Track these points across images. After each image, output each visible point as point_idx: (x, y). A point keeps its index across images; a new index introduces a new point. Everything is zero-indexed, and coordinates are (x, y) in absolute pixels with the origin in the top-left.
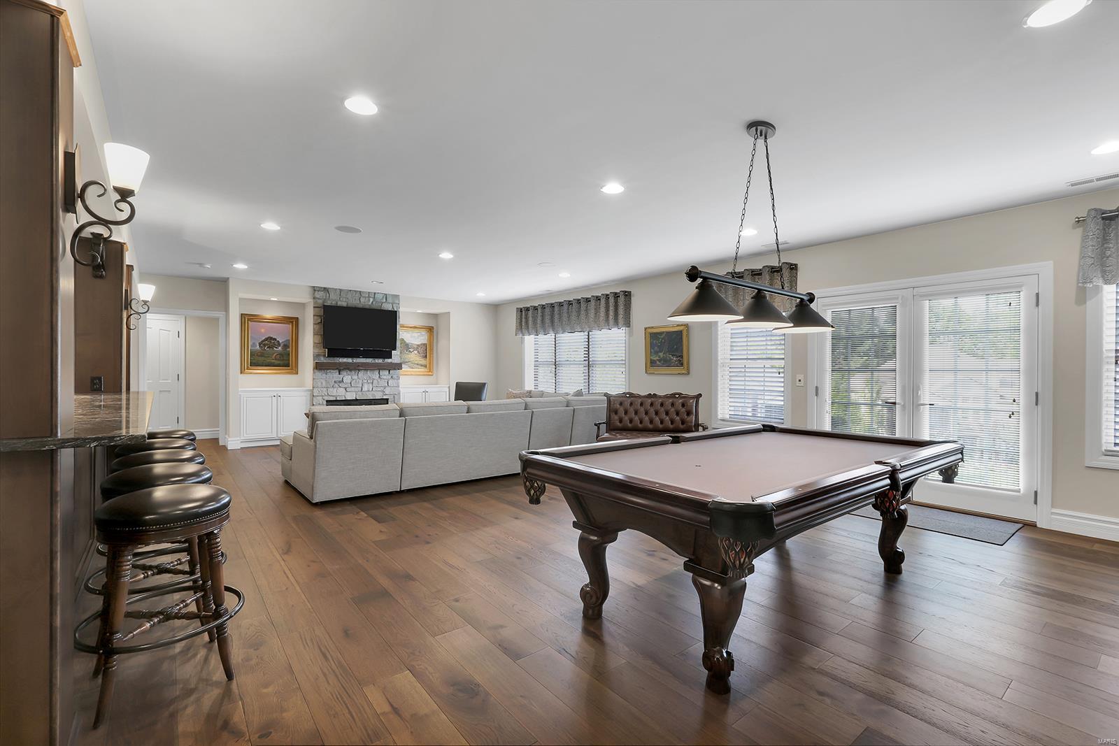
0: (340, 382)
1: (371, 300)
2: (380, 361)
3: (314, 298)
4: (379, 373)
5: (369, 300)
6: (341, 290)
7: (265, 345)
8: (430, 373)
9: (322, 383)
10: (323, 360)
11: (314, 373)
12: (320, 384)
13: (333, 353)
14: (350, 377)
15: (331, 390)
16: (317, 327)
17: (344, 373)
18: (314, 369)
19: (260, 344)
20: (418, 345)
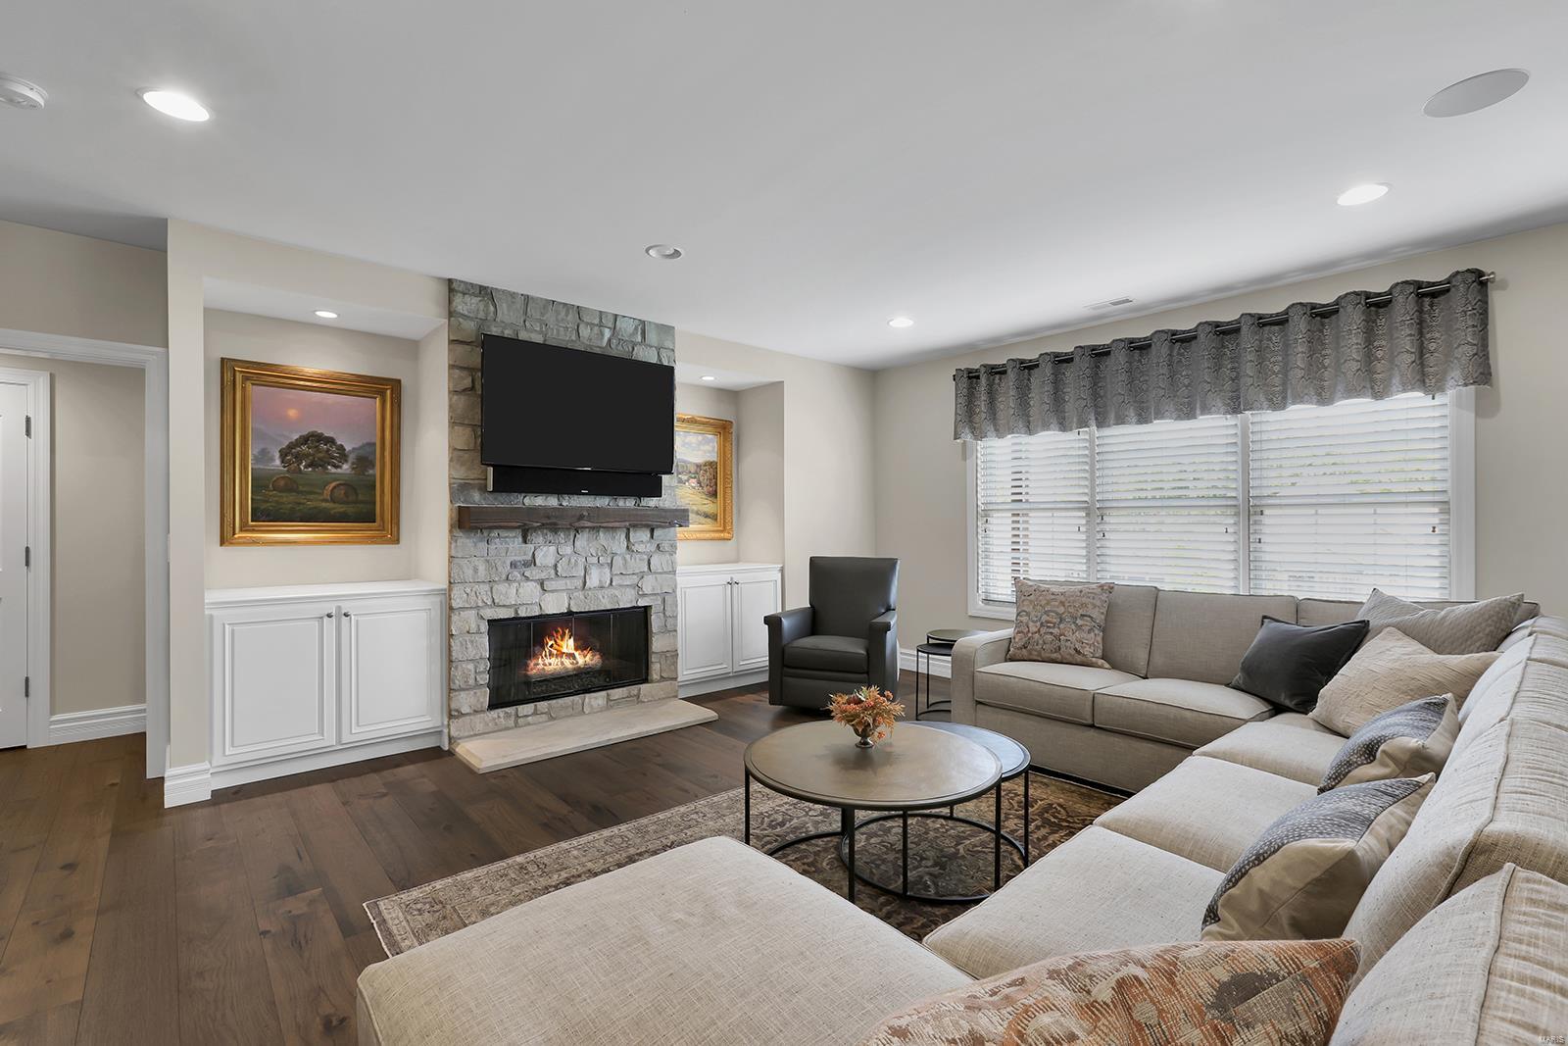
0: (526, 564)
1: (607, 333)
2: (629, 503)
3: (451, 315)
4: (628, 537)
5: (602, 335)
6: (527, 298)
7: (299, 457)
8: (726, 535)
9: (476, 570)
10: (477, 499)
11: (453, 538)
12: (469, 572)
13: (511, 478)
14: (553, 549)
15: (502, 588)
16: (461, 401)
17: (538, 539)
18: (452, 527)
19: (283, 454)
20: (698, 466)
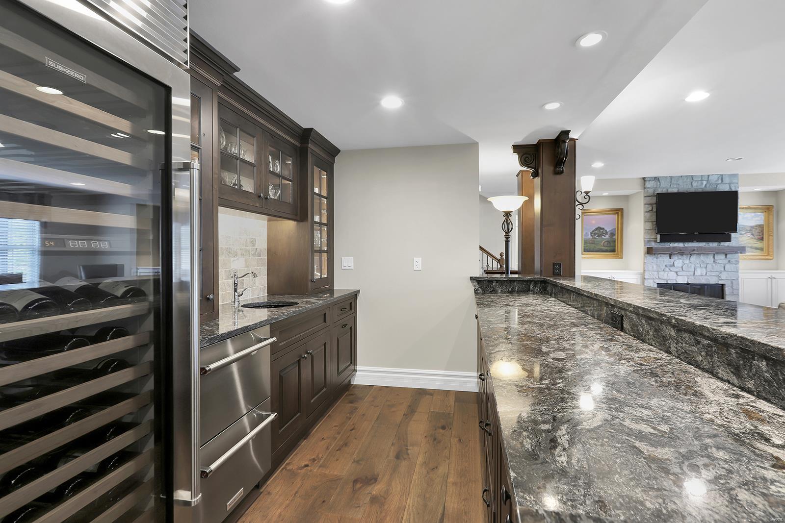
0: (671, 266)
1: (705, 183)
2: (715, 244)
3: (645, 188)
4: (714, 257)
5: (702, 183)
6: (671, 177)
7: (595, 234)
8: (769, 257)
9: (653, 267)
10: (653, 245)
11: (645, 257)
12: (650, 268)
13: (666, 237)
14: (681, 261)
15: (662, 273)
16: (648, 215)
17: (675, 257)
18: (645, 253)
19: (591, 233)
20: (752, 227)
